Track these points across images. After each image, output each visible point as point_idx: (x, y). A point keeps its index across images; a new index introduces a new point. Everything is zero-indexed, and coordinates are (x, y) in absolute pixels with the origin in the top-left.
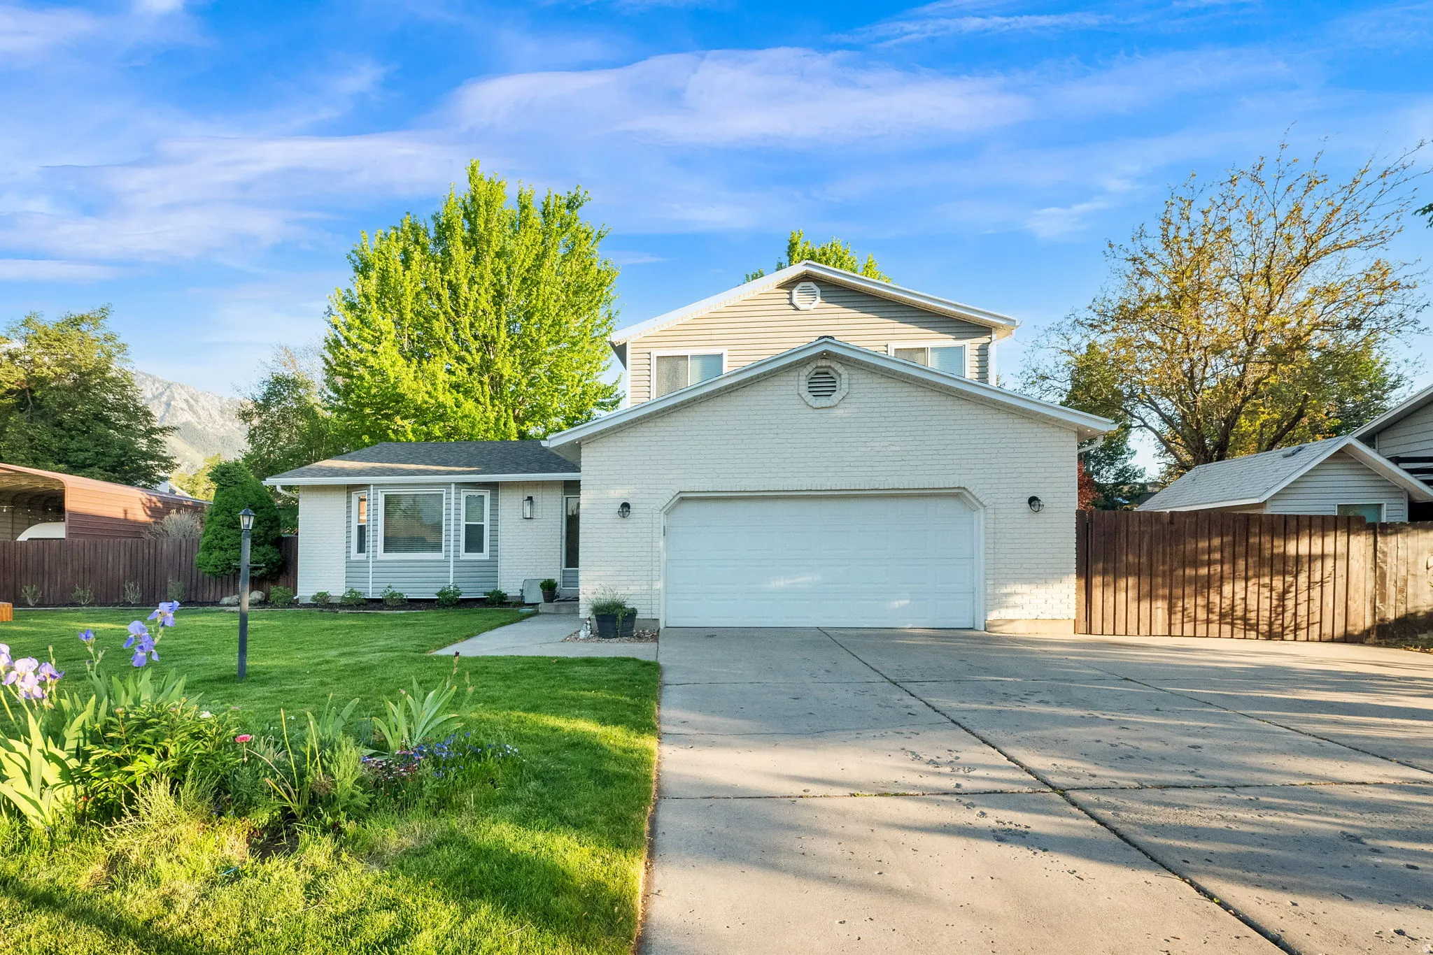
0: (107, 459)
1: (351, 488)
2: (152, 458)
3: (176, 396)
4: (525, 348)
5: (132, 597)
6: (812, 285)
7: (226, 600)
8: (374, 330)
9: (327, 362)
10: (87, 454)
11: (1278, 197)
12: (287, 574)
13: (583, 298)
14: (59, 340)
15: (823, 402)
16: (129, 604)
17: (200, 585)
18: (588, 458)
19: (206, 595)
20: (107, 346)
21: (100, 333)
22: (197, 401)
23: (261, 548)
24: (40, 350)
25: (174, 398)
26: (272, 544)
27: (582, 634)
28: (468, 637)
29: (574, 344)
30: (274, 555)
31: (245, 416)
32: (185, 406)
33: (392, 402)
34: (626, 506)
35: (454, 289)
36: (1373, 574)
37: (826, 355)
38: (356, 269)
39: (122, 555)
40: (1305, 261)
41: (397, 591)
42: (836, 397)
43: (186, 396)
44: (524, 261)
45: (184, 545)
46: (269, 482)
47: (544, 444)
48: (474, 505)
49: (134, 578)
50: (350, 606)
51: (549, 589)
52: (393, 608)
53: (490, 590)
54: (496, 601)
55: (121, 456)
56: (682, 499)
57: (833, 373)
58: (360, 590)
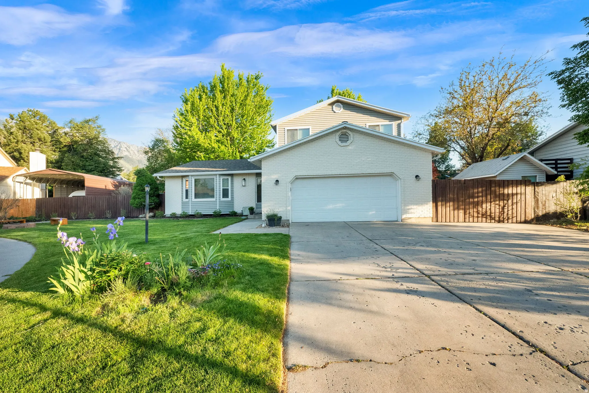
0: (99, 168)
1: (183, 177)
2: (115, 168)
3: (122, 146)
4: (241, 127)
5: (108, 215)
6: (340, 104)
7: (141, 216)
8: (190, 122)
9: (174, 134)
10: (92, 167)
11: (499, 71)
12: (162, 206)
13: (261, 110)
14: (82, 128)
15: (344, 144)
16: (108, 218)
17: (132, 211)
18: (264, 164)
19: (134, 214)
20: (98, 129)
21: (96, 125)
22: (129, 148)
23: (152, 198)
24: (75, 131)
25: (122, 147)
26: (156, 196)
27: (263, 225)
28: (224, 227)
29: (259, 126)
30: (157, 200)
31: (146, 153)
32: (125, 150)
33: (196, 147)
34: (277, 181)
35: (217, 108)
36: (534, 200)
37: (345, 128)
38: (183, 102)
39: (105, 201)
40: (509, 92)
41: (199, 212)
42: (349, 142)
43: (126, 146)
44: (241, 97)
45: (126, 197)
46: (155, 175)
47: (249, 160)
48: (225, 182)
49: (109, 209)
50: (183, 217)
51: (251, 210)
52: (198, 218)
53: (231, 211)
54: (234, 214)
55: (104, 167)
56: (297, 178)
57: (347, 134)
58: (187, 212)
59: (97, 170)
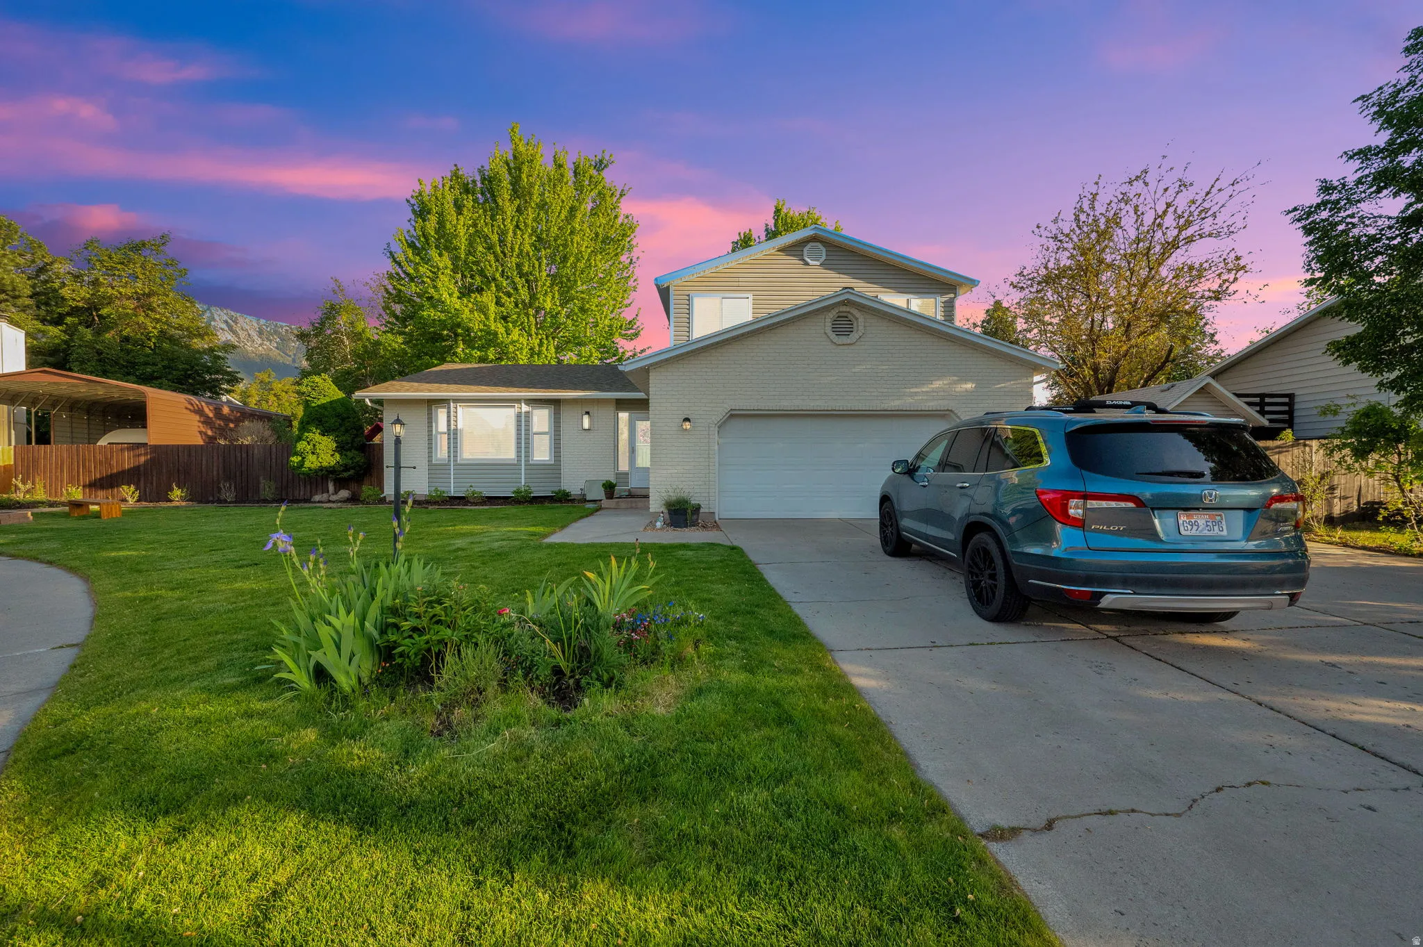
0: (174, 373)
1: (431, 402)
2: (217, 372)
4: (564, 286)
5: (230, 496)
6: (819, 244)
7: (317, 498)
9: (387, 290)
10: (154, 368)
12: (371, 475)
14: (122, 263)
15: (844, 340)
16: (225, 501)
17: (290, 485)
18: (654, 378)
19: (296, 493)
20: (169, 270)
23: (348, 453)
25: (214, 320)
26: (356, 449)
27: (659, 524)
28: (563, 527)
29: (602, 284)
30: (360, 459)
31: (302, 336)
32: (224, 326)
34: (687, 420)
37: (843, 303)
38: (414, 211)
39: (215, 458)
40: (1173, 245)
41: (477, 490)
42: (854, 336)
43: (225, 318)
45: (274, 450)
46: (358, 394)
47: (620, 368)
49: (228, 478)
50: (436, 503)
51: (609, 488)
52: (476, 504)
53: (556, 489)
54: (562, 498)
55: (188, 370)
56: (732, 416)
57: (850, 317)
58: (443, 489)
59: (170, 377)
